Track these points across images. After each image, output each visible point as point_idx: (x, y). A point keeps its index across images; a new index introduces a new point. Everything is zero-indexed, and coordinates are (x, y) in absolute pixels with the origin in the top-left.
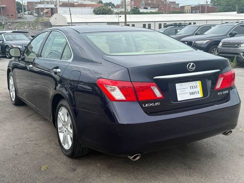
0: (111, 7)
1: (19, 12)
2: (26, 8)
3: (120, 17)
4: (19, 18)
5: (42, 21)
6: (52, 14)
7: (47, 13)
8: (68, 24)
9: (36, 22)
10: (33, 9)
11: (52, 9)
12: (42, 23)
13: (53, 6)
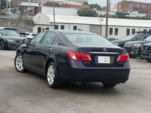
0: (96, 9)
1: (2, 8)
2: (10, 5)
3: (102, 20)
4: (2, 14)
5: (25, 19)
6: (36, 13)
7: (30, 11)
8: (50, 24)
9: (20, 20)
10: (16, 6)
11: (36, 8)
12: (25, 21)
13: (37, 5)
